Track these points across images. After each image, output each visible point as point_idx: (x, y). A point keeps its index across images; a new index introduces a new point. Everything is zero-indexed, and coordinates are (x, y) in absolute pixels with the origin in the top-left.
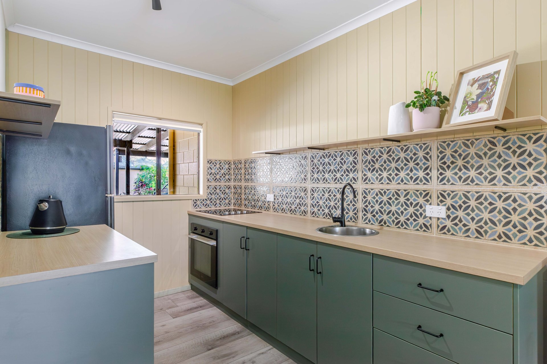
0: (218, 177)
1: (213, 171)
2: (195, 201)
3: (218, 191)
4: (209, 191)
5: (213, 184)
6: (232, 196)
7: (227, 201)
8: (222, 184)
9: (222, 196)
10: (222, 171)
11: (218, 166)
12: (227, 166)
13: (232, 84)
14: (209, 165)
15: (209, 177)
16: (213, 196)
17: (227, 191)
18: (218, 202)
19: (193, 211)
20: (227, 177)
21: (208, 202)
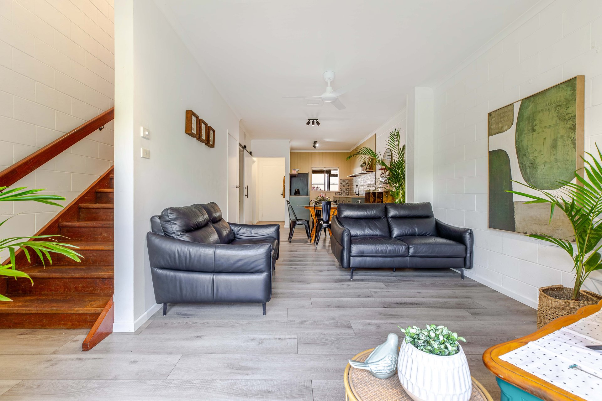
0: (344, 185)
1: (342, 183)
2: (336, 193)
3: (344, 190)
4: (341, 190)
5: (342, 187)
6: (350, 192)
7: (348, 193)
8: (346, 187)
9: (346, 191)
10: (346, 183)
11: (344, 181)
12: (348, 181)
13: (350, 151)
14: (341, 181)
15: (341, 185)
16: (342, 191)
17: (348, 190)
18: (344, 193)
19: (334, 195)
20: (348, 185)
21: (340, 193)
